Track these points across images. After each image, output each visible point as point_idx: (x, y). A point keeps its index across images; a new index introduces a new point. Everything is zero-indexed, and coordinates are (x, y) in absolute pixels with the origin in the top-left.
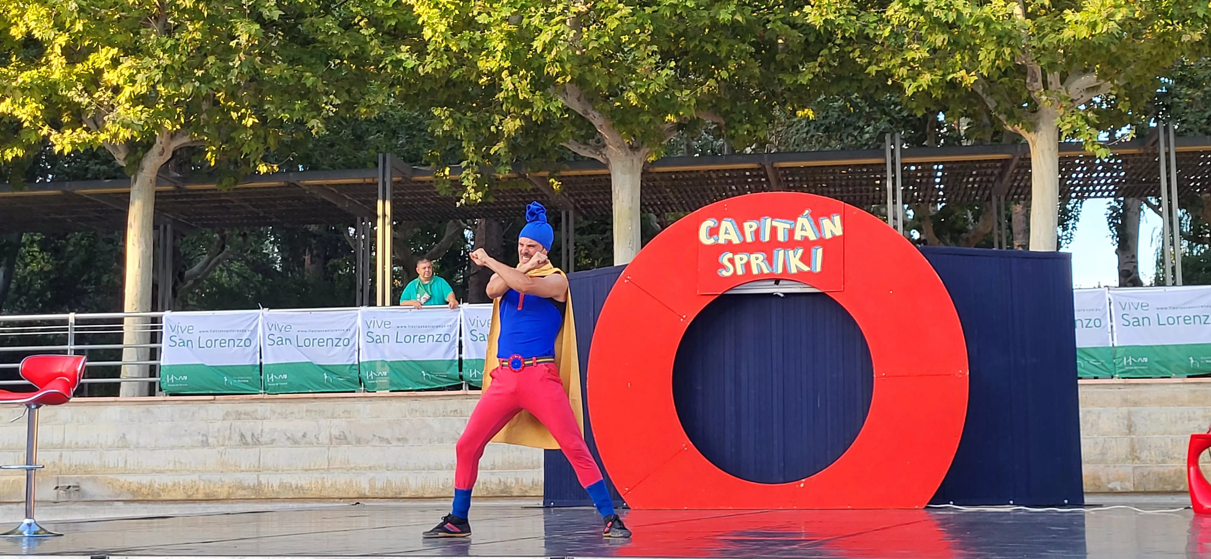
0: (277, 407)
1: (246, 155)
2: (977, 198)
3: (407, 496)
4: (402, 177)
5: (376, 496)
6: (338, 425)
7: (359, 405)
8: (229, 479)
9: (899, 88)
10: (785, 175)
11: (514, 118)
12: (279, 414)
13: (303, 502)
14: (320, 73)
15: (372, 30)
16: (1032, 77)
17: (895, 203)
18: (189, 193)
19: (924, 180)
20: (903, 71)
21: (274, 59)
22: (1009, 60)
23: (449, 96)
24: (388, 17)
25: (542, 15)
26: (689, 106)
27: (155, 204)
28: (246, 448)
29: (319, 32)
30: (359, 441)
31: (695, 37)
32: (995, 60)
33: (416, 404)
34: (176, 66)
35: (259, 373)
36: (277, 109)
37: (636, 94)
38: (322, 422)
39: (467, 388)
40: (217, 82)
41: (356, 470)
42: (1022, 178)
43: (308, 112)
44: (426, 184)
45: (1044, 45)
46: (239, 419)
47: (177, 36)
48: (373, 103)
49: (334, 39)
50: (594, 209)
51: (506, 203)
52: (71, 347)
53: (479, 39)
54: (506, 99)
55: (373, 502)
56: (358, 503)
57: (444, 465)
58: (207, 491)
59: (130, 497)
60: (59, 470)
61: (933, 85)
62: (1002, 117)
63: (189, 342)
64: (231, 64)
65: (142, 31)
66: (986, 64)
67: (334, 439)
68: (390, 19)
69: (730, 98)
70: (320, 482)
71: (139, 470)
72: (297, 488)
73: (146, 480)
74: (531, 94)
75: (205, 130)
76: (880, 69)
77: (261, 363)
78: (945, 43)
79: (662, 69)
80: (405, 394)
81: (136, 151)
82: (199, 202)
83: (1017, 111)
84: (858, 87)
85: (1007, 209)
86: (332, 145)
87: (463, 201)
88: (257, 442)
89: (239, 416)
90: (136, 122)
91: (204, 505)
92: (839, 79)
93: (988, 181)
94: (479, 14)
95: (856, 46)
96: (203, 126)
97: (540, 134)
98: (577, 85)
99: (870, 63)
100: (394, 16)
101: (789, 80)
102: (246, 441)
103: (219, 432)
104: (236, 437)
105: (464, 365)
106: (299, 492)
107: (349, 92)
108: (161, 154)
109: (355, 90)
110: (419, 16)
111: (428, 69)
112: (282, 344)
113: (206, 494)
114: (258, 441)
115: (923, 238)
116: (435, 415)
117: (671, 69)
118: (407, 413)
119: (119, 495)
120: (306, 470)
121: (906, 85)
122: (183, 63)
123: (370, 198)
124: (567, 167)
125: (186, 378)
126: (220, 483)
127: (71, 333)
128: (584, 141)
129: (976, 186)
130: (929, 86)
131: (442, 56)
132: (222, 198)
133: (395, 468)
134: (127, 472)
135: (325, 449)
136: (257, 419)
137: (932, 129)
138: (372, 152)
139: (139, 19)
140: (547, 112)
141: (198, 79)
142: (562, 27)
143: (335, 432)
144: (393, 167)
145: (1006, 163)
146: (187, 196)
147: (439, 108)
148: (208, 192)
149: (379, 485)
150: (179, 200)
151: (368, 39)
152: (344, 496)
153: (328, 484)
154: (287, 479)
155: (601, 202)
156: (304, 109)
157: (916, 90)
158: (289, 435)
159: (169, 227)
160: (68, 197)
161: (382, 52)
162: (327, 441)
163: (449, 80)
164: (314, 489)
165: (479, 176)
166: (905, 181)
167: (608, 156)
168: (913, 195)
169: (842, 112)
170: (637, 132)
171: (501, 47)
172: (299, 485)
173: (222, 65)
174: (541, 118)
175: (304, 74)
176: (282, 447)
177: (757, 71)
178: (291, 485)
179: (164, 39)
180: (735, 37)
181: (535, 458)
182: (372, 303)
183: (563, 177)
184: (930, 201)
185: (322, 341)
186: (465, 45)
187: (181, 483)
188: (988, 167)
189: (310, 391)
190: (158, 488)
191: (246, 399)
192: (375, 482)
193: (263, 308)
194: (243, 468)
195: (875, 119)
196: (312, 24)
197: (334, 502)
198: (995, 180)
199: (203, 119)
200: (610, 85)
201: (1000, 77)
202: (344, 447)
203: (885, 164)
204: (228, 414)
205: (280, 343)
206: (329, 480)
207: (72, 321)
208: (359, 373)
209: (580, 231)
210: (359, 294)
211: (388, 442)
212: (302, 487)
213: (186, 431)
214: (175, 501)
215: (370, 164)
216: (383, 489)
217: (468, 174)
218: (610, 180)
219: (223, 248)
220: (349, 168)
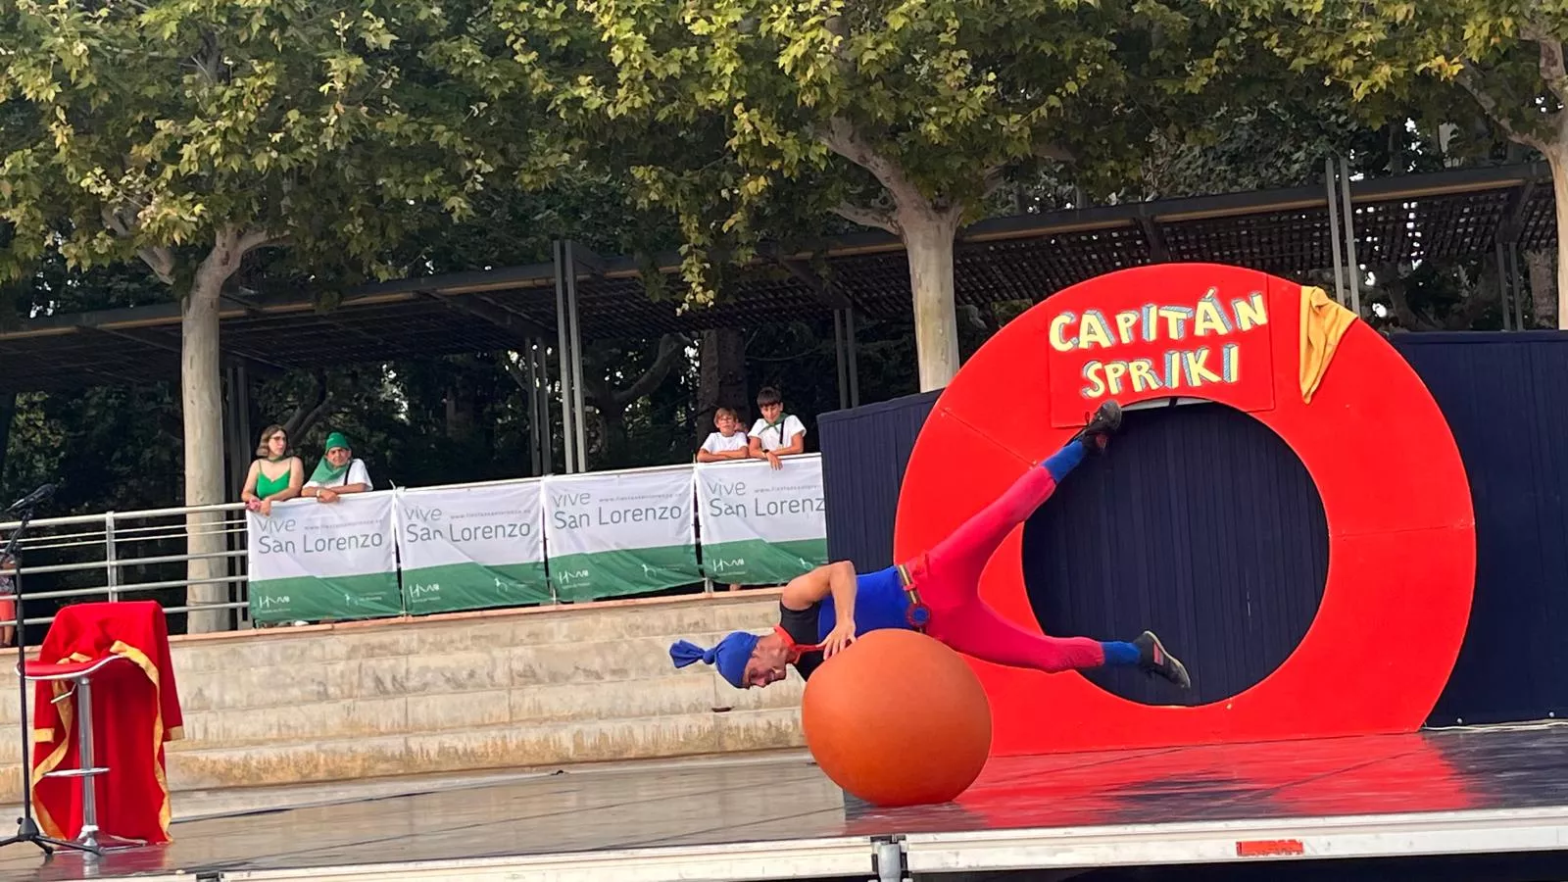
0: (430, 635)
1: (355, 255)
2: (1473, 248)
3: (632, 756)
4: (594, 275)
5: (585, 758)
6: (522, 655)
7: (552, 624)
8: (361, 747)
9: (1342, 89)
10: (1173, 233)
11: (755, 175)
12: (431, 644)
13: (477, 775)
14: (458, 125)
15: (534, 55)
16: (1548, 59)
17: (1345, 264)
18: (270, 318)
19: (1389, 227)
20: (1348, 63)
21: (388, 108)
22: (1511, 35)
23: (655, 146)
24: (556, 35)
25: (789, 17)
26: (1020, 138)
27: (221, 337)
28: (385, 700)
29: (452, 63)
30: (555, 678)
31: (1023, 34)
32: (1489, 38)
33: (637, 618)
34: (241, 129)
35: (396, 584)
36: (396, 184)
37: (938, 125)
38: (497, 652)
39: (712, 588)
40: (304, 150)
41: (552, 720)
42: (1542, 213)
43: (444, 186)
44: (627, 282)
45: (1564, 10)
46: (372, 656)
47: (239, 83)
48: (541, 166)
49: (476, 72)
50: (883, 303)
51: (750, 304)
52: (111, 563)
53: (695, 58)
54: (740, 147)
55: (581, 768)
56: (561, 772)
57: (685, 706)
58: (332, 767)
59: (216, 783)
61: (1395, 82)
62: (1505, 123)
63: (290, 545)
64: (323, 120)
65: (187, 79)
66: (1476, 44)
67: (517, 678)
68: (559, 37)
69: (1083, 122)
70: (499, 743)
71: (226, 742)
72: (465, 754)
73: (238, 755)
74: (780, 137)
75: (290, 222)
76: (1312, 62)
77: (399, 570)
78: (1411, 17)
79: (977, 85)
80: (620, 602)
81: (187, 261)
82: (285, 331)
83: (1527, 112)
84: (1279, 91)
85: (1521, 260)
86: (482, 232)
87: (686, 306)
88: (401, 689)
89: (372, 651)
90: (186, 217)
91: (328, 788)
92: (1249, 81)
93: (1489, 222)
94: (694, 20)
95: (1271, 30)
96: (287, 217)
97: (794, 197)
98: (847, 119)
99: (1294, 55)
100: (564, 32)
101: (1171, 88)
102: (384, 687)
103: (342, 677)
104: (369, 683)
105: (704, 554)
106: (470, 760)
107: (503, 152)
108: (225, 262)
109: (512, 148)
110: (603, 29)
111: (622, 109)
112: (429, 538)
113: (330, 772)
114: (402, 686)
115: (1392, 315)
116: (665, 631)
117: (989, 84)
118: (624, 632)
119: (199, 781)
120: (479, 726)
121: (1353, 85)
122: (250, 123)
123: (544, 309)
124: (839, 244)
125: (287, 599)
126: (350, 754)
127: (110, 542)
128: (863, 202)
129: (1470, 230)
130: (1388, 83)
131: (641, 88)
132: (321, 323)
133: (612, 715)
134: (208, 746)
135: (504, 693)
136: (399, 654)
137: (1396, 145)
138: (545, 238)
139: (178, 59)
140: (805, 163)
141: (275, 146)
142: (822, 33)
143: (518, 666)
144: (575, 260)
145: (1514, 192)
146: (269, 323)
147: (642, 168)
149: (588, 742)
150: (256, 330)
151: (527, 69)
152: (540, 761)
153: (512, 746)
154: (450, 741)
155: (893, 292)
156: (437, 182)
157: (1368, 92)
158: (448, 675)
159: (241, 370)
160: (88, 336)
161: (550, 88)
162: (505, 681)
163: (654, 123)
164: (491, 755)
165: (708, 266)
166: (1359, 229)
167: (901, 223)
168: (1373, 250)
169: (1255, 129)
170: (944, 183)
171: (729, 69)
172: (469, 750)
173: (310, 122)
174: (796, 173)
175: (434, 127)
176: (439, 693)
177: (1122, 78)
178: (456, 751)
179: (219, 89)
180: (1085, 29)
182: (559, 470)
183: (833, 258)
184: (1399, 258)
185: (487, 530)
186: (674, 69)
187: (291, 757)
188: (1487, 201)
189: (477, 607)
190: (257, 768)
191: (381, 626)
192: (582, 738)
193: (397, 486)
194: (382, 729)
195: (1306, 139)
196: (441, 52)
197: (524, 772)
198: (1500, 220)
199: (285, 206)
200: (899, 115)
201: (1498, 62)
202: (533, 689)
203: (1327, 206)
204: (354, 649)
205: (425, 537)
206: (513, 738)
207: (110, 524)
208: (547, 575)
209: (863, 337)
210: (536, 456)
211: (599, 676)
212: (472, 752)
213: (293, 678)
214: (283, 786)
215: (541, 257)
216: (595, 748)
217: (693, 264)
218: (906, 258)
219: (323, 396)
220: (509, 264)
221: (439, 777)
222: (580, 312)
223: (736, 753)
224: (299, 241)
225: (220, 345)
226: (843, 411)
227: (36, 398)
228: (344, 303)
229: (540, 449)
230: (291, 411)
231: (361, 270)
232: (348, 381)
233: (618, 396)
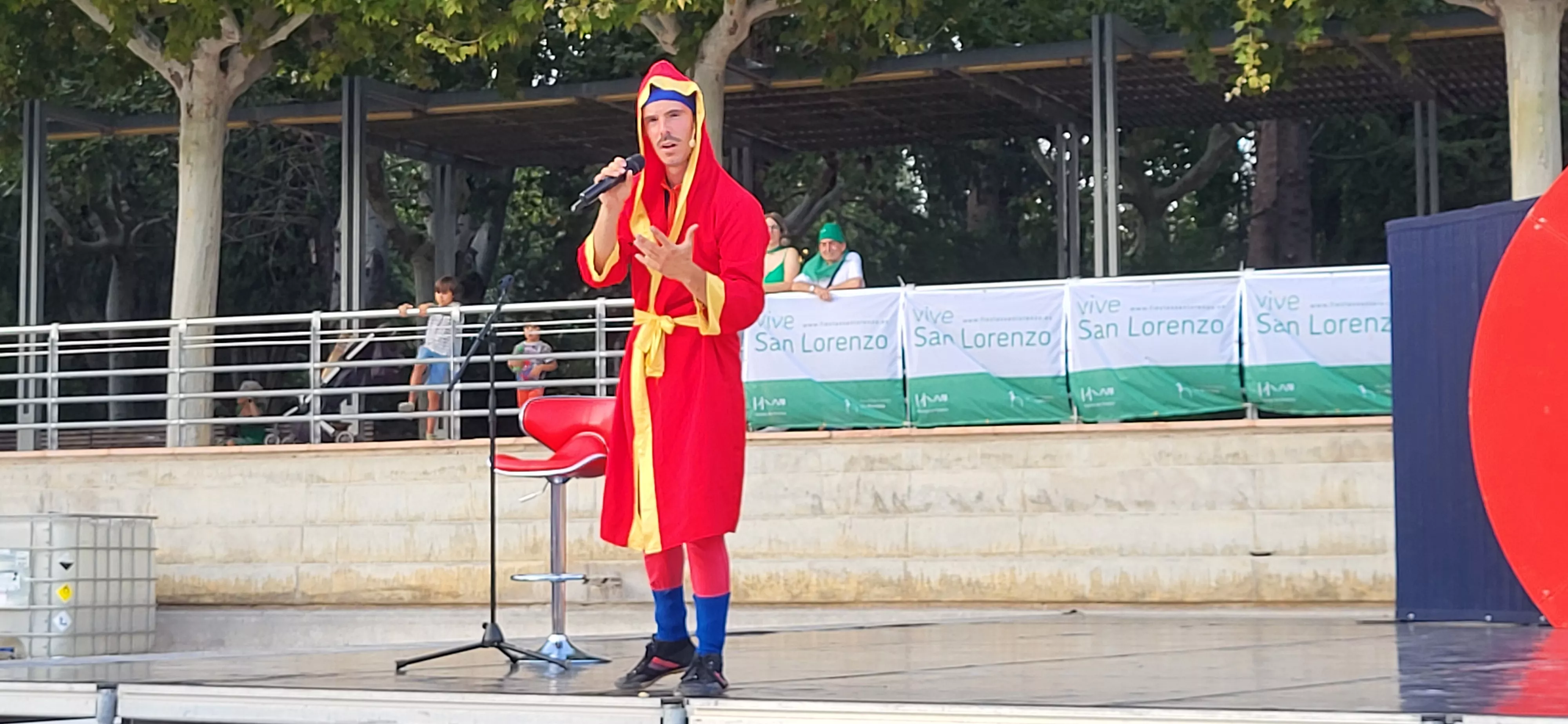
0: (935, 449)
1: (871, 26)
3: (1156, 599)
4: (1136, 55)
5: (1102, 598)
6: (1036, 480)
7: (1069, 445)
8: (859, 568)
12: (937, 460)
13: (982, 608)
18: (778, 94)
27: (725, 114)
28: (884, 518)
30: (1071, 506)
33: (1167, 443)
35: (901, 392)
38: (1008, 474)
39: (1256, 414)
41: (1068, 554)
44: (1174, 64)
46: (872, 470)
50: (1473, 96)
51: (1314, 92)
52: (600, 353)
55: (1098, 608)
56: (1074, 611)
57: (1219, 547)
58: (824, 588)
60: (588, 553)
63: (788, 343)
67: (1029, 504)
70: (1008, 574)
72: (969, 584)
77: (904, 377)
80: (1146, 425)
81: (692, 30)
82: (794, 109)
87: (1237, 91)
88: (901, 508)
89: (871, 464)
91: (819, 611)
102: (884, 505)
103: (839, 491)
104: (868, 500)
105: (1247, 376)
106: (974, 591)
108: (732, 32)
112: (938, 343)
113: (822, 594)
114: (903, 505)
116: (1200, 461)
118: (1152, 459)
120: (985, 555)
123: (1078, 92)
124: (1423, 25)
125: (783, 402)
126: (844, 575)
127: (600, 331)
132: (832, 100)
133: (1135, 552)
135: (1015, 519)
136: (900, 469)
138: (1083, 11)
143: (1031, 492)
144: (1115, 37)
146: (776, 99)
148: (809, 91)
149: (1107, 580)
150: (762, 106)
152: (1051, 599)
153: (1021, 579)
154: (953, 569)
155: (1485, 84)
158: (954, 496)
159: (746, 150)
160: (585, 107)
162: (1017, 506)
164: (998, 587)
165: (1265, 46)
167: (1498, 3)
172: (974, 580)
176: (943, 516)
178: (960, 580)
181: (1378, 536)
182: (1087, 272)
183: (1416, 42)
185: (1003, 336)
187: (782, 574)
189: (987, 421)
190: (744, 583)
191: (882, 437)
192: (1100, 576)
193: (906, 283)
194: (880, 551)
197: (1032, 609)
202: (1047, 516)
204: (852, 461)
205: (934, 341)
206: (1023, 571)
207: (601, 311)
208: (1069, 390)
209: (1446, 134)
210: (1062, 256)
211: (1122, 508)
212: (977, 582)
213: (786, 489)
214: (771, 605)
215: (1078, 33)
216: (1114, 587)
217: (1246, 44)
218: (1502, 45)
219: (833, 182)
220: (1042, 41)
221: (936, 607)
222: (1118, 96)
223: (1275, 604)
224: (811, 10)
225: (724, 122)
226: (1420, 219)
227: (534, 174)
228: (858, 80)
229: (1068, 249)
230: (800, 196)
231: (877, 43)
232: (861, 167)
233: (1159, 193)
